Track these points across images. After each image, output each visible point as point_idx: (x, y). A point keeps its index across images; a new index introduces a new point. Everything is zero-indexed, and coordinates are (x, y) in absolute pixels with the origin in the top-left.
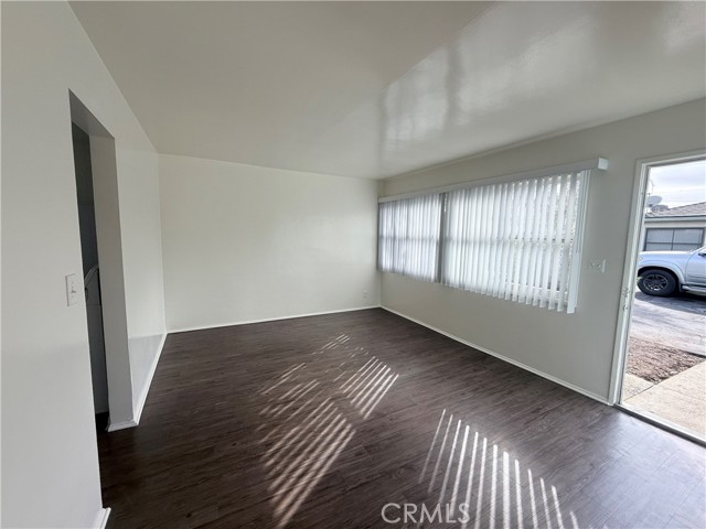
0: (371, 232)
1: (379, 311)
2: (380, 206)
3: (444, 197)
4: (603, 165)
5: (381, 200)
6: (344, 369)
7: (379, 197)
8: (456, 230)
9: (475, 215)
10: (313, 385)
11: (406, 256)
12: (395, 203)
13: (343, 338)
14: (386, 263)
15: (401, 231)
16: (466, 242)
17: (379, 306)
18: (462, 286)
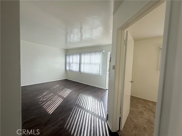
0: (64, 61)
1: (66, 80)
2: (66, 55)
3: (80, 54)
4: (104, 51)
5: (66, 54)
6: (59, 91)
7: (66, 53)
8: (82, 61)
9: (86, 58)
10: (52, 94)
11: (72, 67)
12: (69, 55)
13: (58, 86)
14: (68, 68)
15: (71, 61)
16: (84, 64)
17: (66, 79)
18: (84, 72)
